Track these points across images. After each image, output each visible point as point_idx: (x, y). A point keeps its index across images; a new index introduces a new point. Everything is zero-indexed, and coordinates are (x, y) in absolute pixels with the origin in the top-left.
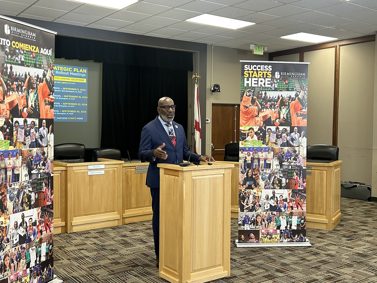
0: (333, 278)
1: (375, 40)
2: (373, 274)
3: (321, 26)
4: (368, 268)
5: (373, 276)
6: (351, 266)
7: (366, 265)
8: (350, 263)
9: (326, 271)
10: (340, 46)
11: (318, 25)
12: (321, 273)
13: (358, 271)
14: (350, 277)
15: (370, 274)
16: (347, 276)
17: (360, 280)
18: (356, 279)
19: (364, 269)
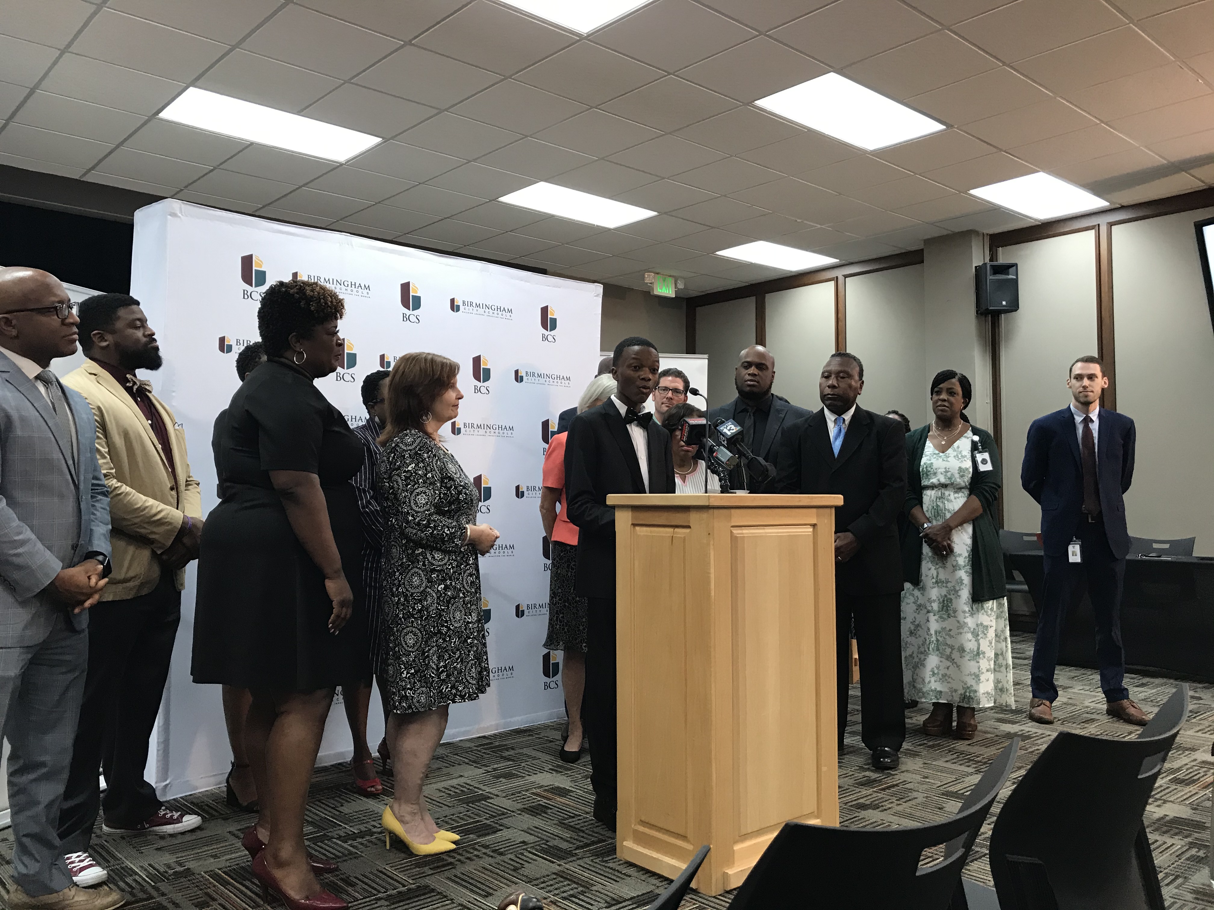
0: (876, 781)
1: (923, 262)
2: (970, 770)
3: (805, 222)
4: (955, 756)
5: (971, 774)
6: (913, 755)
7: (950, 751)
8: (910, 748)
9: (857, 768)
10: (846, 276)
11: (798, 221)
12: (845, 772)
13: (934, 763)
14: (918, 778)
15: (963, 768)
16: (909, 775)
17: (942, 783)
18: (933, 781)
19: (947, 759)
